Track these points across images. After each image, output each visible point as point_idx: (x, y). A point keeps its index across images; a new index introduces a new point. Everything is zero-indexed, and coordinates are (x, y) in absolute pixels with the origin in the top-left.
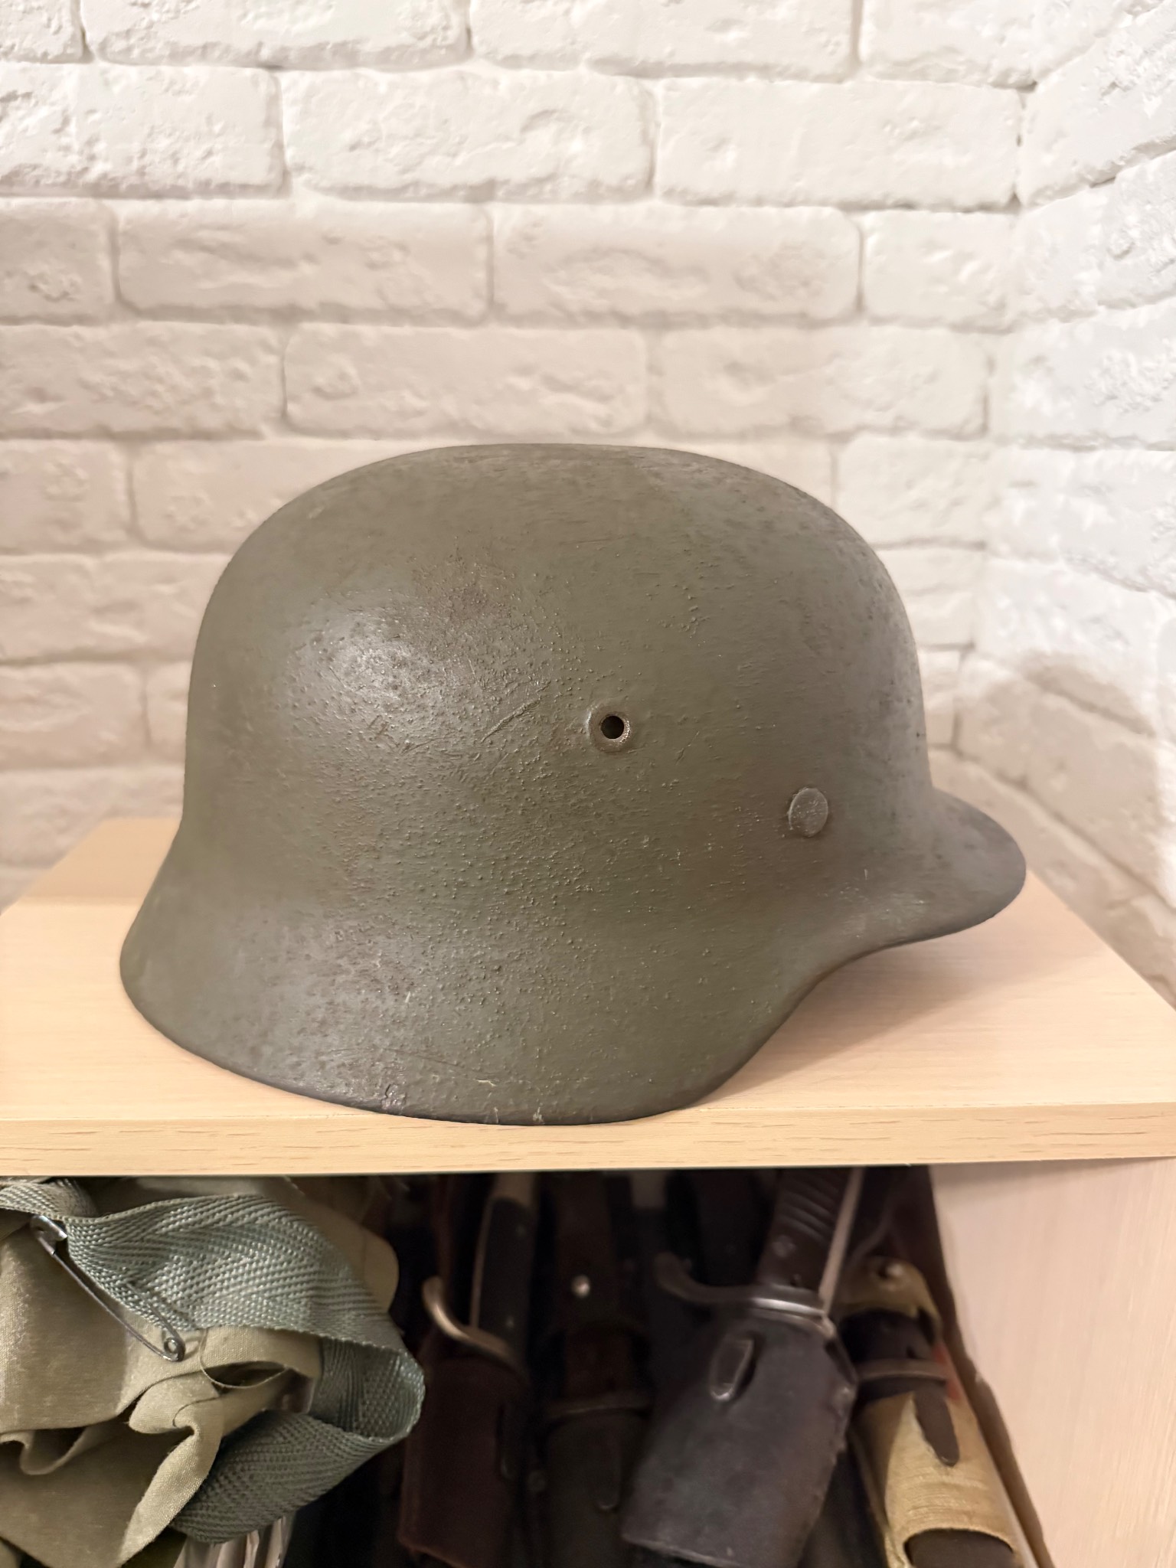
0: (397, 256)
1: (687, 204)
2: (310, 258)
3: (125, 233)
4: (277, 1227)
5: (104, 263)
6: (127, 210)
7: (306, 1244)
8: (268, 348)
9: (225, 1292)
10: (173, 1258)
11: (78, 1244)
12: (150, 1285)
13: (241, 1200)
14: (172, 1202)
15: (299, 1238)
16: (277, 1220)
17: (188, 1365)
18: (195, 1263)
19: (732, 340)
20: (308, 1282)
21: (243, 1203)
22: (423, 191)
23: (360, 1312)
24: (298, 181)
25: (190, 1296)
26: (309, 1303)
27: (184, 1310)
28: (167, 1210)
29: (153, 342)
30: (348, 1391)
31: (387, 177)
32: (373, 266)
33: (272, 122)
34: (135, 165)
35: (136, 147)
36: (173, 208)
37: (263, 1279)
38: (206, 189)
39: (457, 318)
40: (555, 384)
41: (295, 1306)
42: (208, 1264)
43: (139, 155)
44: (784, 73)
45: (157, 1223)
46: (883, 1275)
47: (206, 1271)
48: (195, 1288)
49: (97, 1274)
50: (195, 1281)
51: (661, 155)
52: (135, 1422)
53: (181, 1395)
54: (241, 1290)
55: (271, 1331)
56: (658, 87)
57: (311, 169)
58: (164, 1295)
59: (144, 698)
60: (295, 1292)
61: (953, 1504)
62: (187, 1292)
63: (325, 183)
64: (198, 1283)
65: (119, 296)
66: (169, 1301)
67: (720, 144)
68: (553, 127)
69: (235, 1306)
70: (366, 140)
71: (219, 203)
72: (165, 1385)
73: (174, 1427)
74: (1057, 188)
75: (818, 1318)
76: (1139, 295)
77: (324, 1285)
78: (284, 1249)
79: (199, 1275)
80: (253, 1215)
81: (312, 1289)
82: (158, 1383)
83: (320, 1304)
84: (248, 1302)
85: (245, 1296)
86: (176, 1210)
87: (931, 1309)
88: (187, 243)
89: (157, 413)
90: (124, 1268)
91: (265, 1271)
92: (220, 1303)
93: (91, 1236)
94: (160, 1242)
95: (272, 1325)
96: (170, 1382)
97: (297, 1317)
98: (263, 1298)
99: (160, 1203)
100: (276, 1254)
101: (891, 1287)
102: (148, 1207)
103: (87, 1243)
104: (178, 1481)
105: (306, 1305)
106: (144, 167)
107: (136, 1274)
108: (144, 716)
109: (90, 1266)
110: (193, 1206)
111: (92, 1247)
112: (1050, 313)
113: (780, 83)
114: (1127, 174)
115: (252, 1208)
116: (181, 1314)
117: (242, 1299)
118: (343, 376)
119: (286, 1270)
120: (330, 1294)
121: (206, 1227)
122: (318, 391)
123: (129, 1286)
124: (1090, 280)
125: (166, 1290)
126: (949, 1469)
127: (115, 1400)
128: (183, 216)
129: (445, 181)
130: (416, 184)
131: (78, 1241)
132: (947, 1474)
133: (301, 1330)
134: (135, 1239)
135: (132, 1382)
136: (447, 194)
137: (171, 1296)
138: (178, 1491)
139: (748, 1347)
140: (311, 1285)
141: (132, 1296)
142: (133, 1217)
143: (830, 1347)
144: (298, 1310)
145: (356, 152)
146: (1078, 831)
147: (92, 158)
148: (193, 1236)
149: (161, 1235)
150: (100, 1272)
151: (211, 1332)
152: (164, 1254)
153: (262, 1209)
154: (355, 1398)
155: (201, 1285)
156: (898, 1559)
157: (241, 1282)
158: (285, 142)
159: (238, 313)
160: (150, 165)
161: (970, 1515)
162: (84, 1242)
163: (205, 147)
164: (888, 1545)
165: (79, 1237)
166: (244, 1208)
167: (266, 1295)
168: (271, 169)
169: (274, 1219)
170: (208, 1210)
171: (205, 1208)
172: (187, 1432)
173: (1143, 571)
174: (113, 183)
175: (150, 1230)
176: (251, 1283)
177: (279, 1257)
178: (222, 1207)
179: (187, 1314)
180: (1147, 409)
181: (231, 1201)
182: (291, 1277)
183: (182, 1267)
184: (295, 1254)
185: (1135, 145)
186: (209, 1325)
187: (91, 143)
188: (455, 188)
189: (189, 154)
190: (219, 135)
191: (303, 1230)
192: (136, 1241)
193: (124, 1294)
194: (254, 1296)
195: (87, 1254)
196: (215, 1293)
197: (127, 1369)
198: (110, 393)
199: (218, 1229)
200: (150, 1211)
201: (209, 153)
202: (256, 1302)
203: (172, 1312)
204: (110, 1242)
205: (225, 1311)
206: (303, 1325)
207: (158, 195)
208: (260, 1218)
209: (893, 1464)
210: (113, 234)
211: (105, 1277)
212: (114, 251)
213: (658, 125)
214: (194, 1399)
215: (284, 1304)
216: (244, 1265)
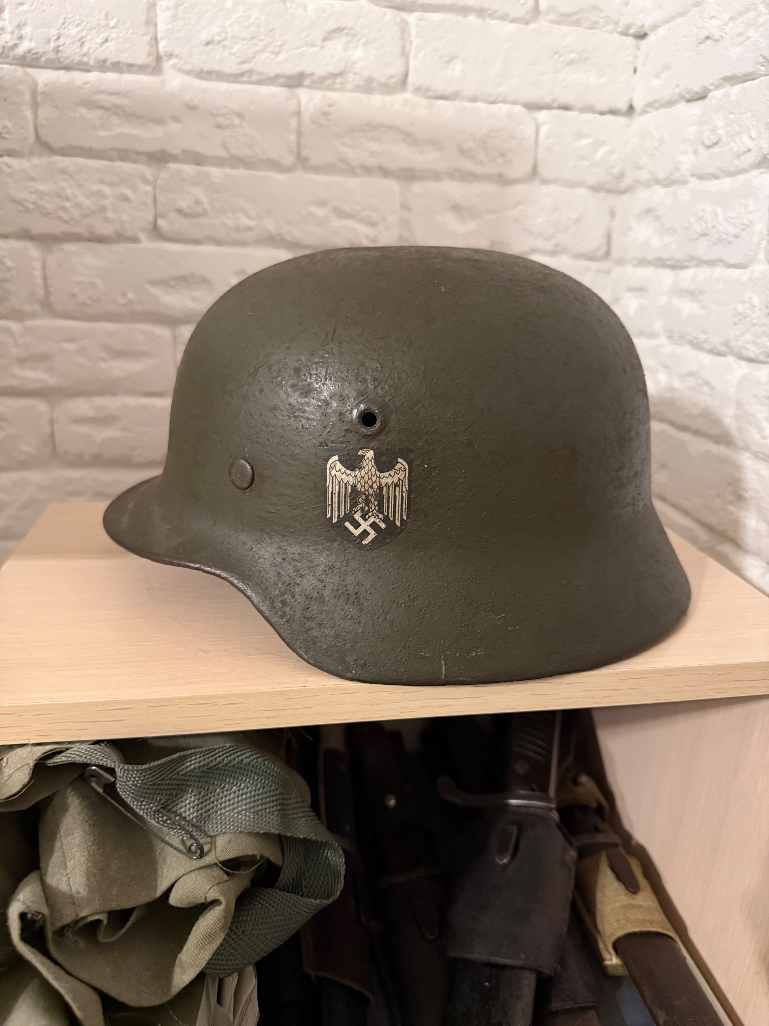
0: (237, 121)
1: (428, 97)
2: (176, 119)
3: (43, 93)
4: (255, 766)
5: (29, 114)
6: (44, 77)
7: (273, 775)
8: (146, 181)
9: (223, 811)
10: (189, 790)
11: (128, 783)
12: (174, 809)
13: (231, 749)
14: (189, 752)
15: (268, 772)
16: (255, 760)
17: (208, 860)
18: (203, 792)
19: (455, 190)
20: (276, 801)
21: (233, 750)
22: (255, 78)
23: (307, 818)
24: (167, 65)
25: (202, 815)
26: (279, 814)
27: (198, 824)
28: (185, 757)
29: (62, 171)
30: (297, 871)
31: (231, 66)
32: (219, 127)
33: (151, 22)
34: (52, 45)
35: (53, 32)
36: (79, 77)
37: (248, 801)
38: (103, 66)
39: (276, 166)
40: (341, 214)
41: (272, 817)
42: (211, 793)
43: (56, 37)
44: (491, 16)
45: (179, 767)
46: (575, 782)
47: (210, 798)
48: (204, 810)
49: (140, 803)
50: (204, 804)
51: (412, 63)
52: (174, 899)
53: (206, 880)
54: (234, 809)
55: (257, 834)
56: (412, 18)
57: (177, 56)
58: (184, 815)
59: (52, 422)
60: (270, 808)
61: (640, 916)
62: (200, 812)
63: (187, 67)
64: (206, 806)
65: (38, 137)
66: (188, 819)
67: (452, 59)
68: (344, 39)
69: (232, 819)
70: (217, 39)
71: (112, 76)
72: (193, 874)
73: (205, 902)
74: (663, 102)
75: (550, 809)
76: (723, 171)
77: (286, 802)
78: (260, 779)
79: (206, 800)
80: (240, 758)
81: (279, 805)
82: (188, 873)
83: (285, 815)
84: (240, 816)
85: (237, 813)
86: (191, 757)
87: (604, 802)
88: (88, 104)
89: (66, 222)
90: (158, 799)
91: (248, 795)
92: (221, 818)
93: (139, 777)
94: (181, 780)
95: (258, 830)
96: (196, 872)
97: (273, 823)
98: (250, 813)
99: (182, 753)
100: (255, 784)
101: (581, 790)
102: (175, 756)
103: (135, 782)
104: (210, 937)
105: (277, 816)
106: (59, 46)
107: (165, 802)
108: (52, 435)
109: (135, 799)
110: (203, 754)
111: (139, 785)
112: (657, 182)
113: (490, 22)
114: (715, 95)
115: (239, 753)
116: (197, 827)
117: (236, 815)
118: (198, 202)
119: (262, 794)
120: (289, 807)
121: (210, 768)
122: (180, 211)
123: (162, 810)
124: (687, 162)
125: (185, 812)
126: (633, 896)
127: (155, 888)
128: (86, 83)
129: (272, 71)
130: (251, 72)
131: (128, 781)
132: (633, 899)
133: (277, 832)
134: (166, 778)
135: (164, 875)
136: (272, 80)
137: (189, 815)
138: (210, 943)
139: (514, 829)
140: (278, 802)
141: (162, 817)
142: (165, 763)
143: (558, 826)
144: (273, 819)
145: (210, 47)
146: (675, 506)
147: (21, 38)
148: (202, 775)
149: (182, 775)
150: (142, 802)
151: (218, 838)
152: (183, 787)
153: (245, 753)
154: (301, 876)
155: (208, 807)
156: (609, 953)
157: (233, 804)
158: (159, 36)
159: (124, 155)
160: (63, 45)
161: (651, 922)
162: (133, 781)
163: (104, 36)
164: (601, 945)
165: (130, 778)
166: (234, 754)
167: (252, 810)
168: (149, 55)
169: (254, 760)
170: (212, 756)
171: (210, 755)
172: (215, 902)
173: (726, 343)
174: (35, 56)
175: (175, 772)
176: (240, 803)
177: (257, 785)
178: (220, 754)
179: (201, 827)
180: (730, 243)
181: (226, 750)
182: (266, 798)
183: (195, 796)
184: (267, 782)
185: (722, 76)
186: (216, 834)
187: (20, 26)
188: (277, 76)
189: (91, 39)
190: (114, 27)
191: (271, 767)
192: (167, 780)
193: (157, 816)
194: (243, 812)
195: (134, 790)
196: (217, 812)
197: (159, 867)
198: (31, 206)
199: (218, 769)
200: (176, 758)
201: (106, 40)
202: (246, 816)
203: (190, 826)
204: (151, 781)
205: (225, 823)
206: (277, 829)
207: (67, 68)
208: (245, 760)
209: (599, 896)
210: (34, 93)
211: (145, 806)
212: (35, 105)
213: (411, 43)
214: (216, 882)
215: (264, 816)
216: (235, 792)
